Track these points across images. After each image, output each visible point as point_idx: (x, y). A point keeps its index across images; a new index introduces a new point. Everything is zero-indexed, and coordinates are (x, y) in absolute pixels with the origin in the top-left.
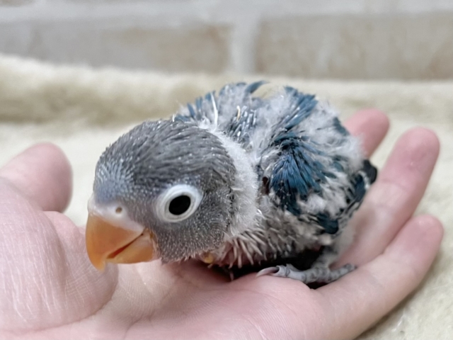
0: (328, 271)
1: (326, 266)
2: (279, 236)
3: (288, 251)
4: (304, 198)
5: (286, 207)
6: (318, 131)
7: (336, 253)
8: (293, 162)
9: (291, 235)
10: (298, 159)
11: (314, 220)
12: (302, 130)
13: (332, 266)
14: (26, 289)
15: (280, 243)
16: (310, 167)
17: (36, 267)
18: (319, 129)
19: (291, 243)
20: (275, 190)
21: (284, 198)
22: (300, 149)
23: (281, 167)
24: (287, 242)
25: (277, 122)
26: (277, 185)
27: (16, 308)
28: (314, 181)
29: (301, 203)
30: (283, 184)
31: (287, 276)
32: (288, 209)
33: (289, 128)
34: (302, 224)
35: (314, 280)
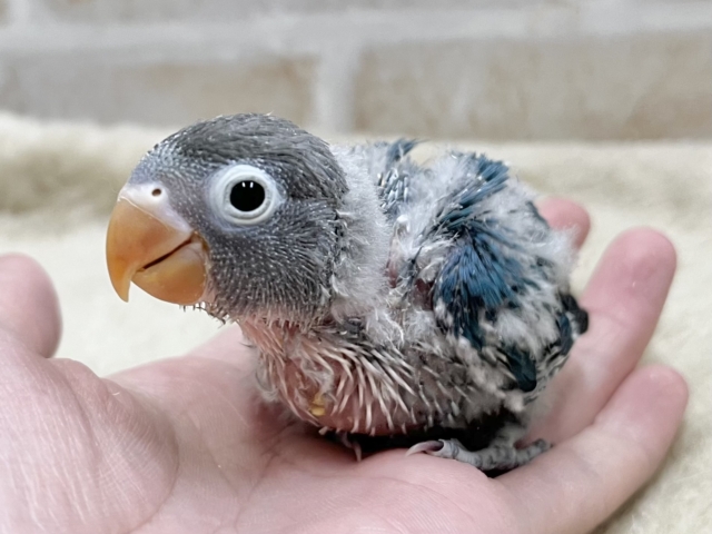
0: (514, 453)
1: (510, 444)
2: (440, 385)
3: (453, 414)
4: (492, 316)
5: (461, 330)
6: (513, 215)
7: (524, 427)
8: (475, 256)
9: (461, 386)
10: (481, 251)
11: (502, 361)
12: (487, 209)
13: (519, 446)
14: (44, 486)
15: (440, 398)
16: (501, 265)
17: (55, 450)
18: (513, 212)
19: (459, 400)
20: (445, 301)
21: (459, 315)
22: (485, 237)
23: (455, 264)
24: (451, 397)
25: (446, 195)
26: (448, 292)
27: (34, 517)
28: (509, 287)
29: (487, 326)
30: (459, 292)
31: (454, 457)
32: (465, 335)
33: (466, 205)
34: (483, 365)
35: (493, 467)
